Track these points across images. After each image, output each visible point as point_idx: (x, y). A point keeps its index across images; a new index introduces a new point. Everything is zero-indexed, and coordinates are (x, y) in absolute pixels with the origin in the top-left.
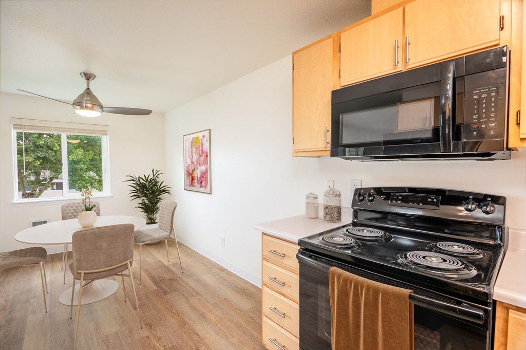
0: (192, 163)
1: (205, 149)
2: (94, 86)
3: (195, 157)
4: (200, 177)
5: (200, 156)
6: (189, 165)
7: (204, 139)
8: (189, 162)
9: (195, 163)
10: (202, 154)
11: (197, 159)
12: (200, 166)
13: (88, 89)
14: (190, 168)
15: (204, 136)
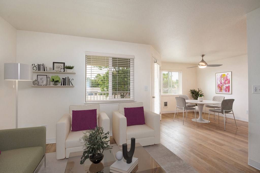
0: (221, 83)
1: (228, 78)
2: (204, 58)
3: (223, 81)
4: (225, 89)
5: (226, 81)
6: (219, 84)
7: (228, 75)
8: (219, 83)
9: (223, 83)
10: (227, 80)
11: (224, 82)
12: (225, 84)
13: (203, 59)
14: (220, 85)
15: (228, 74)
